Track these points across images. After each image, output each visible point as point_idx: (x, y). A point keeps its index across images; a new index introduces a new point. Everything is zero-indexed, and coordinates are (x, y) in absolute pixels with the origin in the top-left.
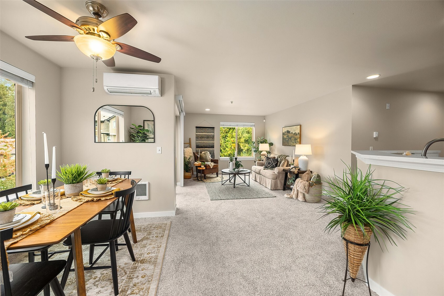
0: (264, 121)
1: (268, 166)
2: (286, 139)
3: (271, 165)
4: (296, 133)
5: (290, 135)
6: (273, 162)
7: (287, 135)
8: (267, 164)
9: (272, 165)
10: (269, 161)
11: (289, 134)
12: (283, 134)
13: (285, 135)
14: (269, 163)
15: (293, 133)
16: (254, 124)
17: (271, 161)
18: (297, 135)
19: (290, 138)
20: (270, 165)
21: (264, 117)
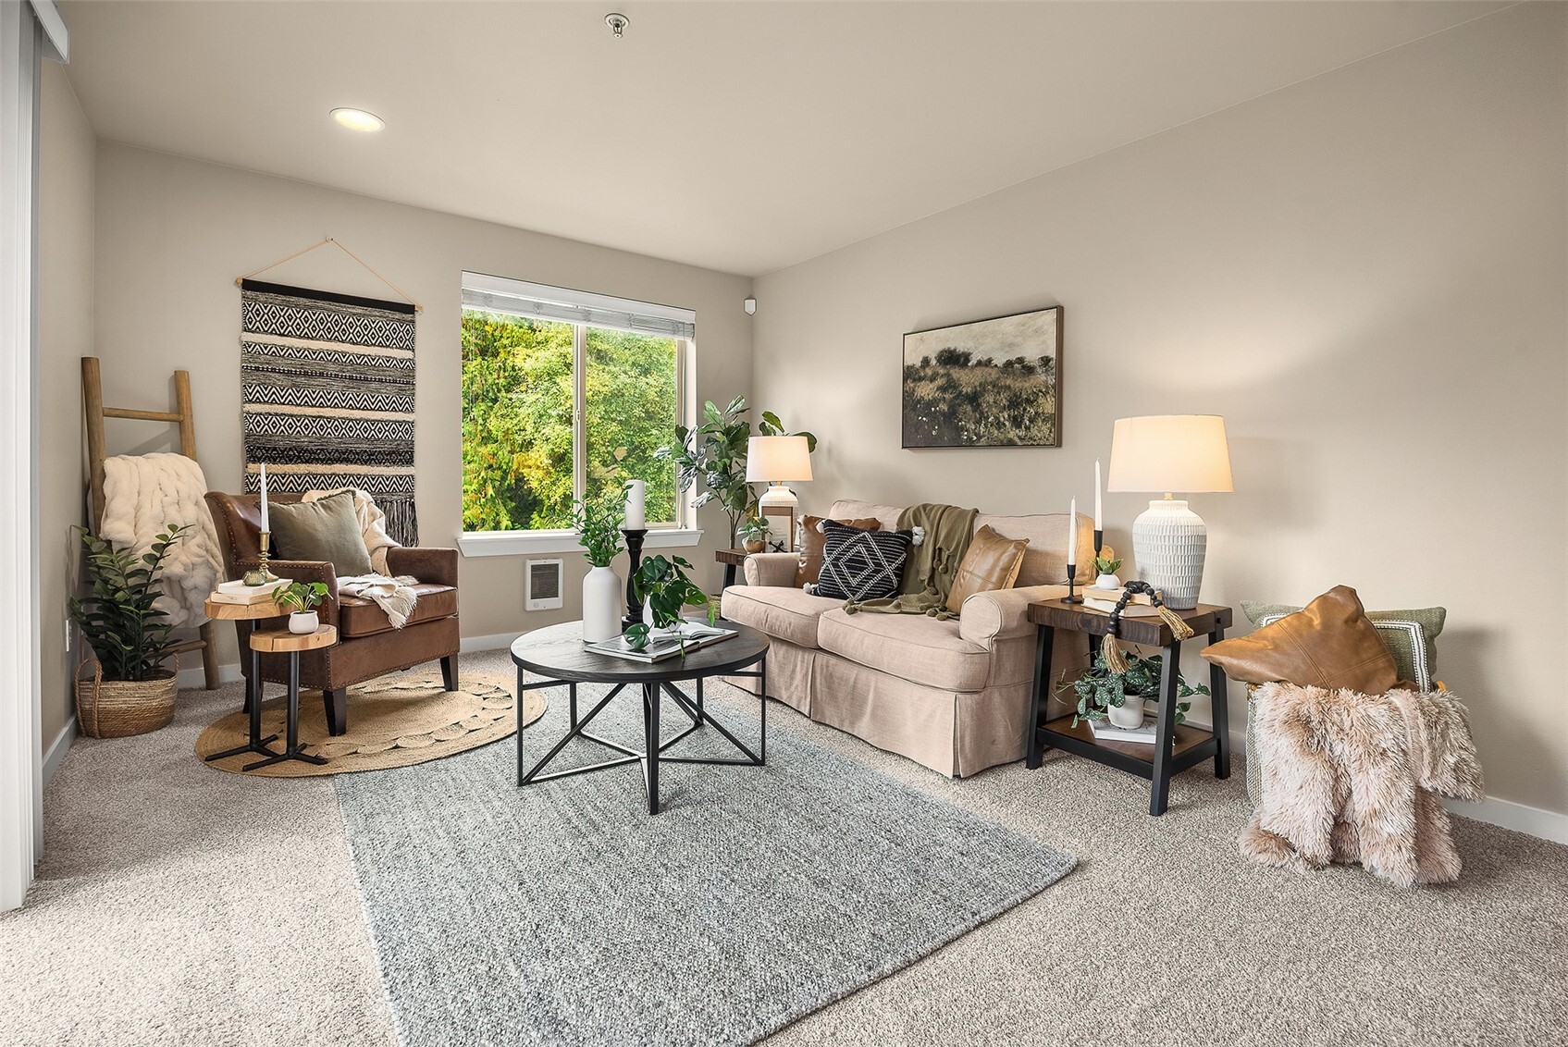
0: (750, 306)
1: (848, 585)
2: (934, 402)
3: (869, 577)
4: (1020, 360)
5: (967, 379)
6: (879, 554)
7: (940, 382)
8: (840, 574)
9: (880, 576)
10: (849, 548)
11: (956, 373)
12: (910, 374)
13: (921, 379)
14: (850, 560)
15: (1000, 360)
16: (688, 317)
17: (869, 549)
18: (1029, 370)
19: (974, 399)
20: (865, 573)
21: (748, 284)
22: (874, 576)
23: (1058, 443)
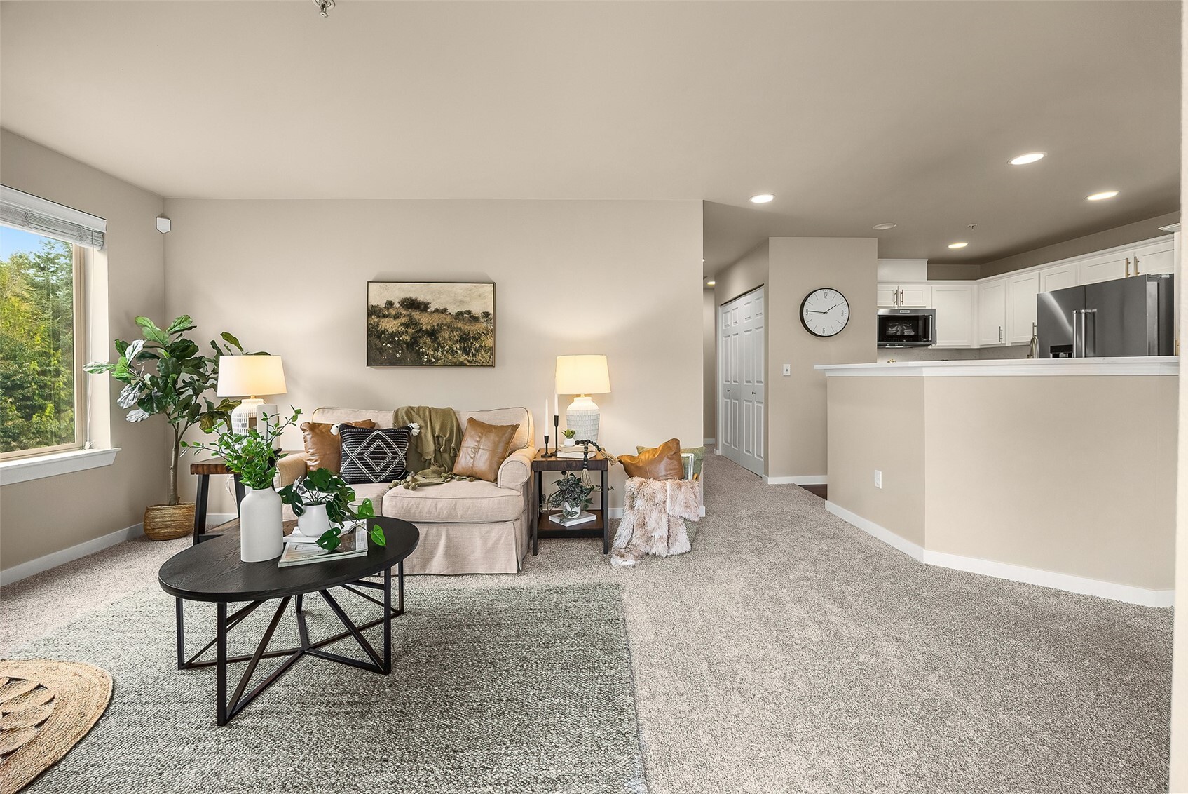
0: (164, 225)
1: (373, 472)
2: (399, 334)
3: (390, 463)
4: (468, 312)
5: (426, 321)
6: (394, 445)
7: (402, 320)
8: (366, 464)
9: (396, 461)
10: (371, 443)
11: (417, 315)
12: (372, 311)
13: (384, 316)
14: (373, 453)
15: (453, 310)
17: (385, 442)
18: (475, 319)
19: (432, 334)
20: (386, 460)
21: (163, 204)
22: (393, 462)
23: (493, 366)
